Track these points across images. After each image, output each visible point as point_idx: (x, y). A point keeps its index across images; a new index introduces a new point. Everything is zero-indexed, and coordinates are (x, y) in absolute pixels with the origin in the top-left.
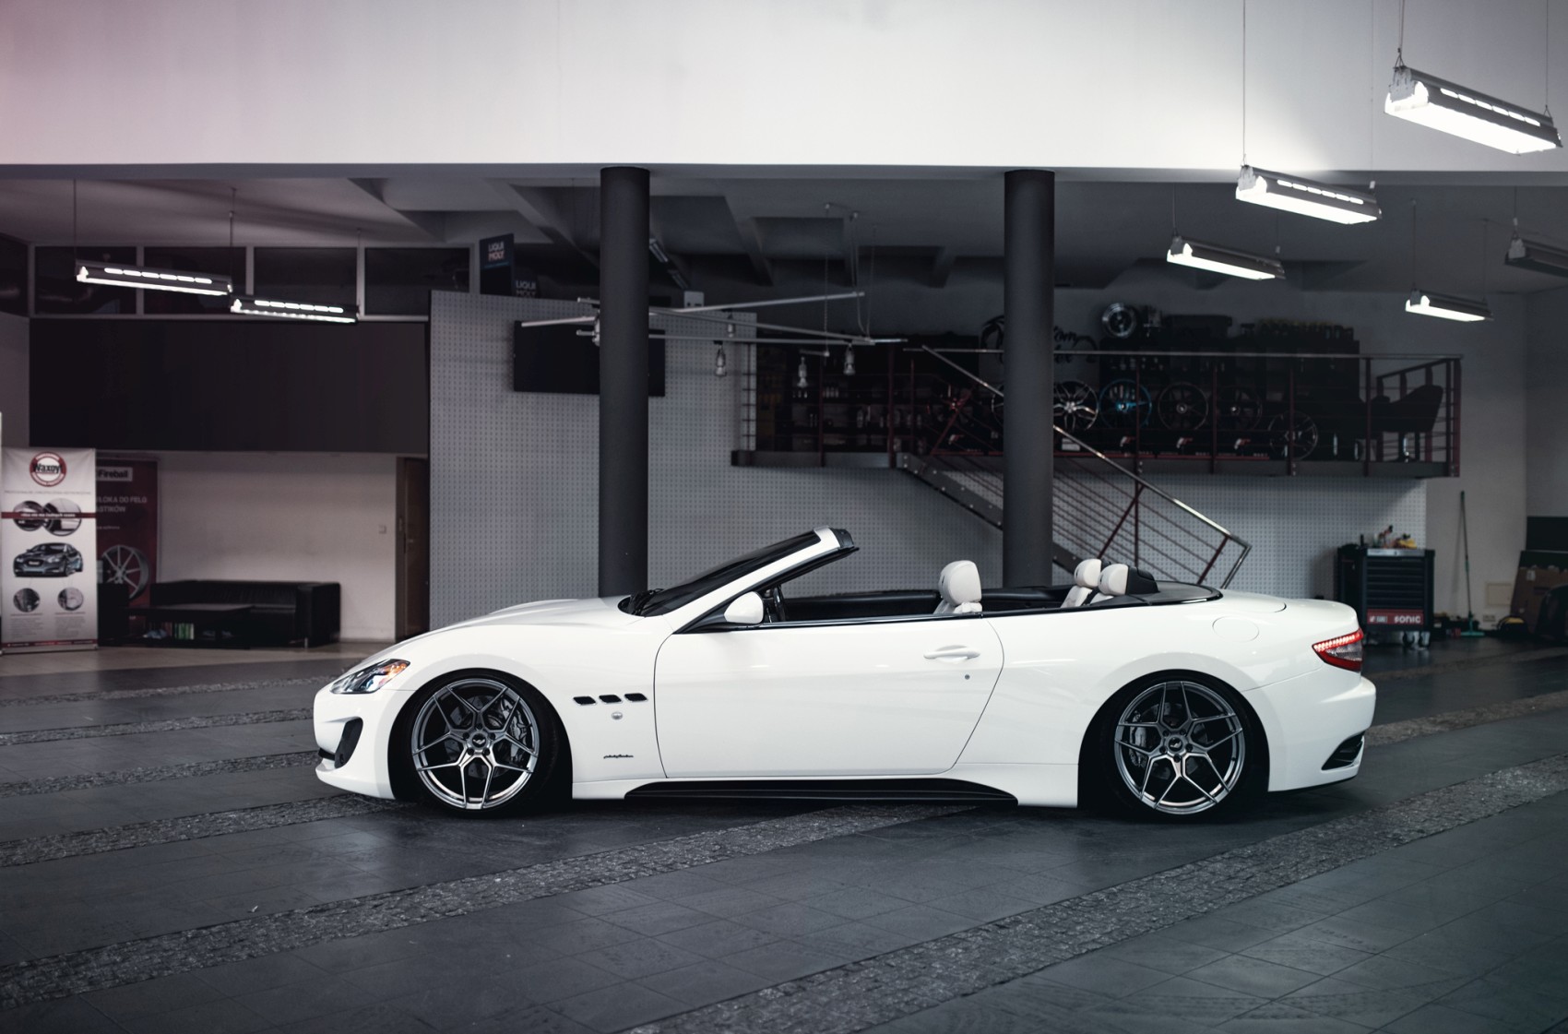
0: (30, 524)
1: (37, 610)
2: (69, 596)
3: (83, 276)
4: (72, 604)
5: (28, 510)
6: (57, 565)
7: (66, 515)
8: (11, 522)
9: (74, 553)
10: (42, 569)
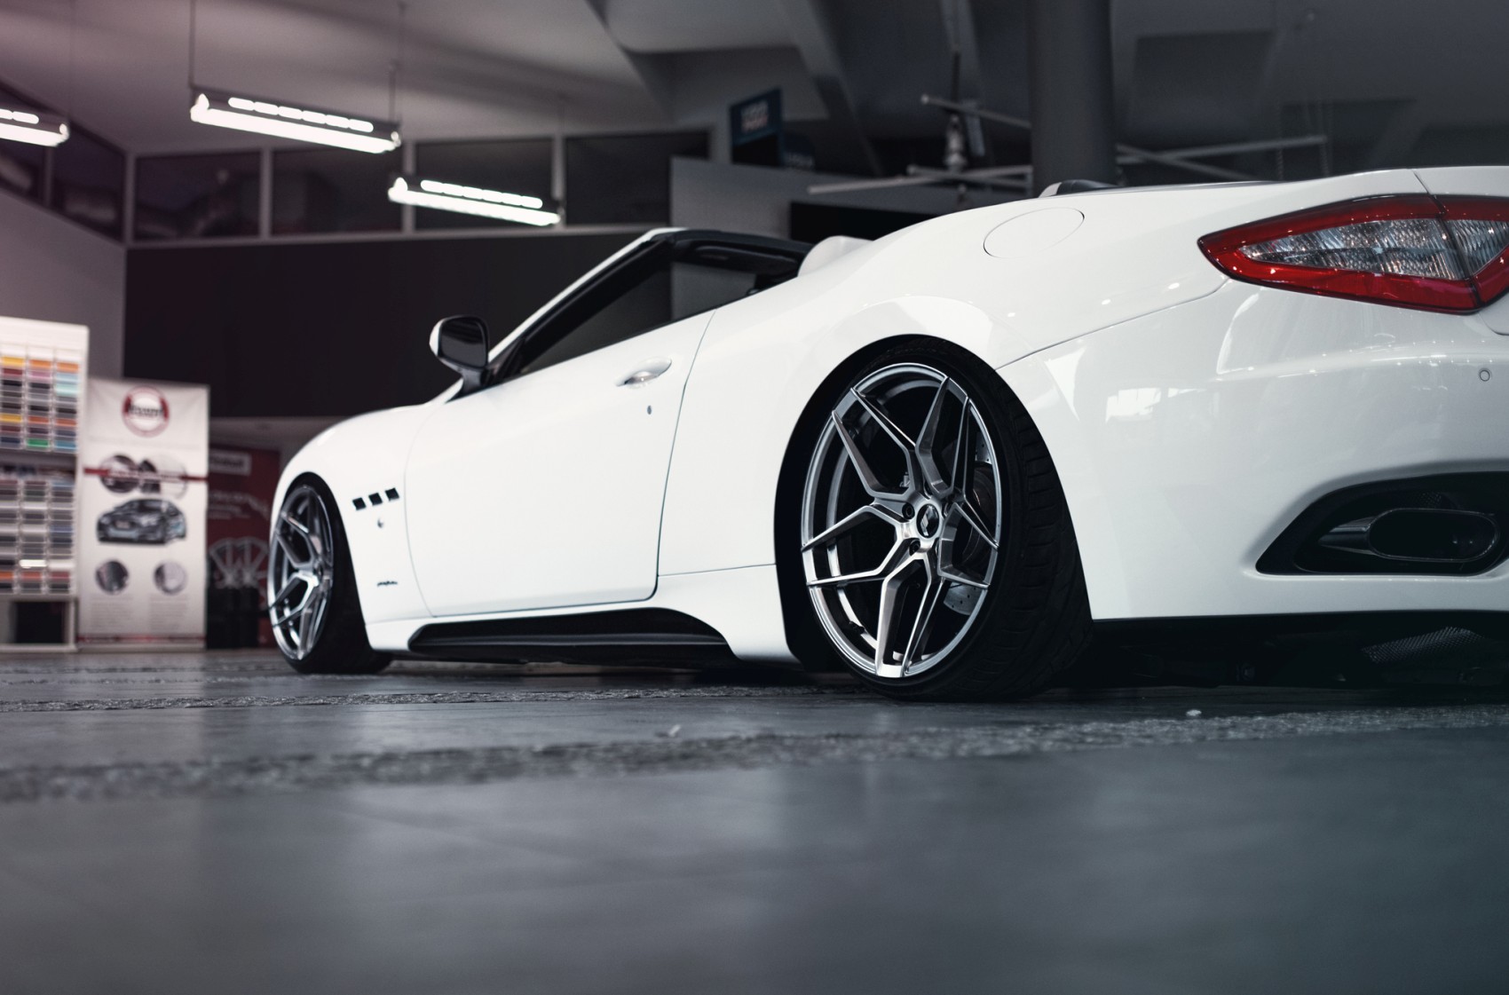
0: (120, 485)
1: (127, 591)
2: (167, 571)
3: (202, 112)
4: (171, 583)
5: (118, 467)
6: (152, 529)
7: (167, 477)
8: (95, 481)
9: (175, 513)
10: (133, 534)
